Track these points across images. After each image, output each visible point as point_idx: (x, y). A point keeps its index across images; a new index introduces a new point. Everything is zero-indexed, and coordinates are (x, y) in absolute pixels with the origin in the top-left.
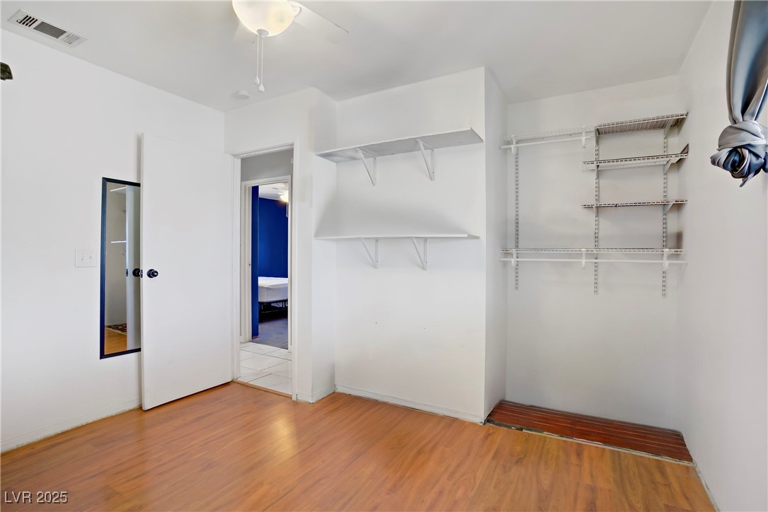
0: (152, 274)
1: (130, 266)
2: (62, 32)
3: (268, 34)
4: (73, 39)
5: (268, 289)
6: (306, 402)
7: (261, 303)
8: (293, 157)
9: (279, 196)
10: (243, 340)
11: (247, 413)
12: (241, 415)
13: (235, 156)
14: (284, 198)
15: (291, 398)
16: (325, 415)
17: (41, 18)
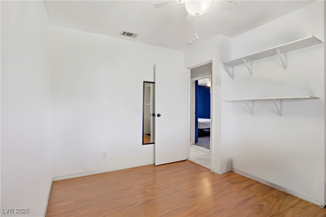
0: (159, 115)
1: (152, 113)
2: (133, 34)
3: (200, 14)
4: (135, 36)
5: (202, 123)
6: (217, 174)
7: (199, 129)
8: (212, 66)
9: (206, 84)
10: (191, 143)
11: (192, 174)
12: (190, 174)
13: (188, 68)
14: (209, 85)
15: (211, 171)
16: (226, 181)
17: (127, 31)
